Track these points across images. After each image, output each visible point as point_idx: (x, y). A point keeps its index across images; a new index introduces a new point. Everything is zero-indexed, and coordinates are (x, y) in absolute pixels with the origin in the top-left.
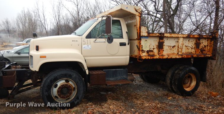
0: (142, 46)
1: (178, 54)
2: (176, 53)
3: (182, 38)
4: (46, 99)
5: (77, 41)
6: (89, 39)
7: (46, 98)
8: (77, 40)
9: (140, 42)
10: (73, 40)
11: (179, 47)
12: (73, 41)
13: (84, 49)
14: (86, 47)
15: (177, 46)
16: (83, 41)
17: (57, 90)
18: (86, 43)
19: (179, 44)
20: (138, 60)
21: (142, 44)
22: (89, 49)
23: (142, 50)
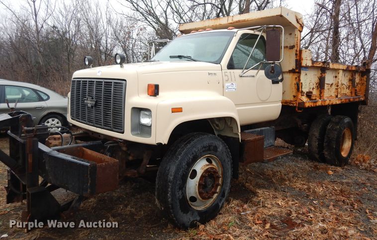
0: (302, 83)
1: (337, 96)
2: (333, 95)
3: (342, 71)
4: (179, 207)
5: (215, 74)
6: (232, 71)
7: (178, 204)
8: (215, 72)
9: (299, 77)
10: (210, 72)
11: (338, 86)
12: (209, 74)
13: (227, 90)
14: (230, 87)
15: (334, 84)
16: (226, 75)
17: (197, 184)
18: (230, 79)
19: (339, 81)
20: (297, 109)
21: (301, 81)
22: (234, 90)
23: (302, 92)
